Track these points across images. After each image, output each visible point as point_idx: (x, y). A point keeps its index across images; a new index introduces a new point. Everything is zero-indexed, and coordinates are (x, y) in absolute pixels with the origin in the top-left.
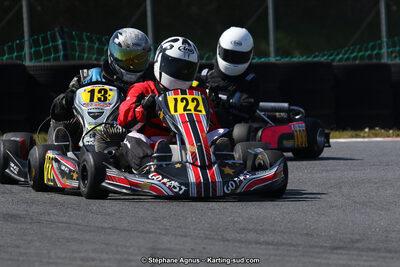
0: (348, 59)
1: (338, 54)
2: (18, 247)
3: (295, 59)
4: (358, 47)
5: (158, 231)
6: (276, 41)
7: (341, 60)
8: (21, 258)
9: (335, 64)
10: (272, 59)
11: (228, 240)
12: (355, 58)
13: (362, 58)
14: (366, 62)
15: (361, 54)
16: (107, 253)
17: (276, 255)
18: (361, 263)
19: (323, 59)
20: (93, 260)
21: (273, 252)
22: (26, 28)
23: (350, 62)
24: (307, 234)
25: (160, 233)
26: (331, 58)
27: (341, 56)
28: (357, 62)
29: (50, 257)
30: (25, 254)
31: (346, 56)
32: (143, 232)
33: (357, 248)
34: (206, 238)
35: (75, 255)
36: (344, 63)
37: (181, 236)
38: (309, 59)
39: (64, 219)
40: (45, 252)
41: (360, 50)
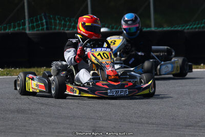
0: (192, 28)
1: (187, 26)
2: (25, 126)
3: (165, 29)
4: (197, 22)
5: (96, 118)
6: (155, 19)
7: (188, 29)
8: (27, 132)
9: (185, 31)
10: (153, 29)
11: (133, 122)
12: (196, 28)
13: (199, 28)
14: (201, 30)
15: (199, 26)
16: (71, 129)
17: (157, 130)
18: (201, 134)
19: (179, 29)
20: (63, 133)
21: (155, 128)
22: (26, 14)
23: (193, 30)
24: (173, 119)
25: (98, 119)
26: (183, 28)
27: (188, 27)
28: (197, 30)
29: (41, 132)
30: (28, 130)
31: (191, 27)
32: (88, 118)
33: (199, 126)
34: (121, 121)
35: (55, 130)
36: (190, 30)
37: (108, 120)
38: (172, 29)
39: (48, 112)
40: (39, 129)
41: (198, 24)
